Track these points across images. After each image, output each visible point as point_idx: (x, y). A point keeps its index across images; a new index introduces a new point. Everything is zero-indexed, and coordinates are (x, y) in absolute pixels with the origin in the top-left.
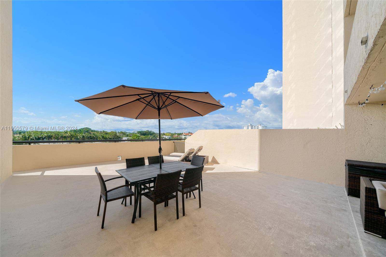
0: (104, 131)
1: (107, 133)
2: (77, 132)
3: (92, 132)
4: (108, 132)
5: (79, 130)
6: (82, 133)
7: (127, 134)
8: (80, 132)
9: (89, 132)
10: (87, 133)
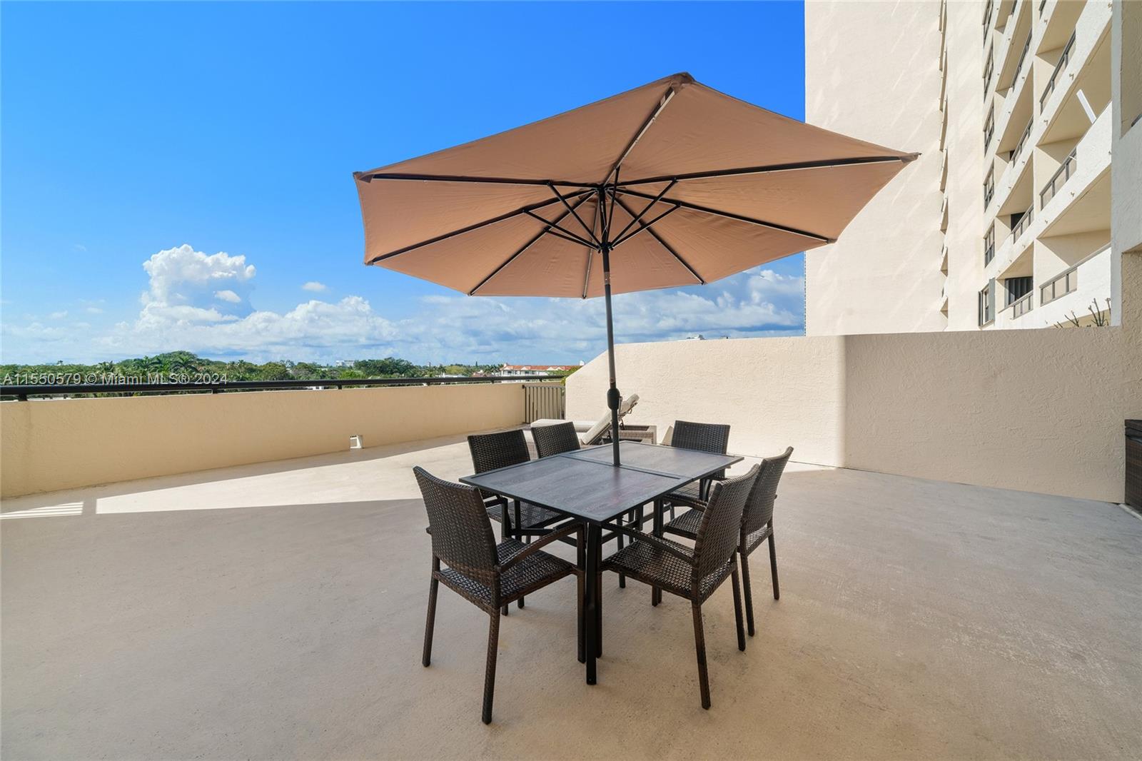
0: (244, 363)
1: (254, 368)
2: (146, 366)
3: (203, 365)
4: (256, 366)
5: (156, 361)
6: (167, 371)
7: (323, 369)
8: (157, 365)
9: (191, 367)
10: (183, 368)
